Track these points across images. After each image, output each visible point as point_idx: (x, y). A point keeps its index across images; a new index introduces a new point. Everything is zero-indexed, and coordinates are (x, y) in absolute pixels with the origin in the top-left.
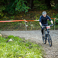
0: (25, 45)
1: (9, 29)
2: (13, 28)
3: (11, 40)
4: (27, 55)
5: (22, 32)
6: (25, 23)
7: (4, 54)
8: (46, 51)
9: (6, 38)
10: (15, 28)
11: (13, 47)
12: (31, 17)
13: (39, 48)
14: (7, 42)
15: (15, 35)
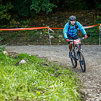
0: (49, 71)
1: (21, 42)
2: (27, 40)
3: (23, 61)
4: (50, 88)
5: (42, 47)
6: (48, 33)
7: (11, 85)
8: (85, 81)
9: (16, 58)
10: (31, 41)
11: (27, 73)
12: (59, 22)
13: (72, 76)
14: (17, 64)
15: (30, 53)
